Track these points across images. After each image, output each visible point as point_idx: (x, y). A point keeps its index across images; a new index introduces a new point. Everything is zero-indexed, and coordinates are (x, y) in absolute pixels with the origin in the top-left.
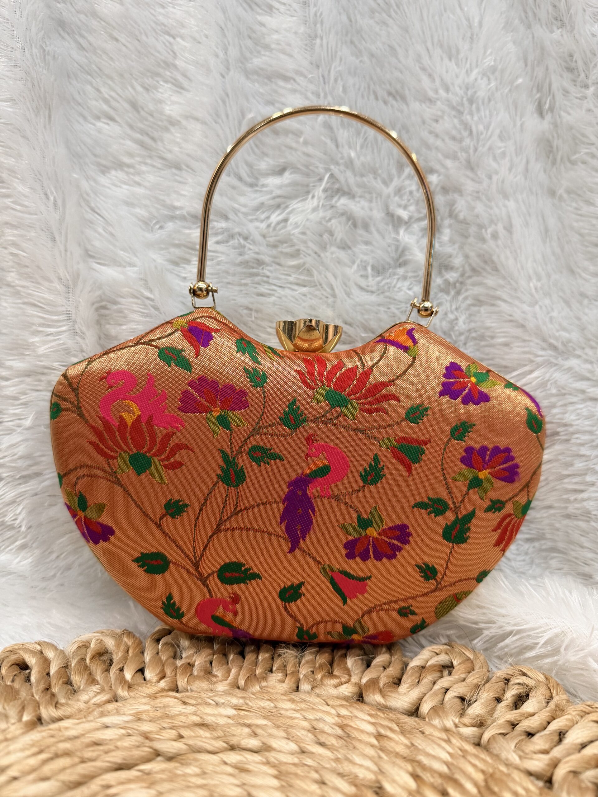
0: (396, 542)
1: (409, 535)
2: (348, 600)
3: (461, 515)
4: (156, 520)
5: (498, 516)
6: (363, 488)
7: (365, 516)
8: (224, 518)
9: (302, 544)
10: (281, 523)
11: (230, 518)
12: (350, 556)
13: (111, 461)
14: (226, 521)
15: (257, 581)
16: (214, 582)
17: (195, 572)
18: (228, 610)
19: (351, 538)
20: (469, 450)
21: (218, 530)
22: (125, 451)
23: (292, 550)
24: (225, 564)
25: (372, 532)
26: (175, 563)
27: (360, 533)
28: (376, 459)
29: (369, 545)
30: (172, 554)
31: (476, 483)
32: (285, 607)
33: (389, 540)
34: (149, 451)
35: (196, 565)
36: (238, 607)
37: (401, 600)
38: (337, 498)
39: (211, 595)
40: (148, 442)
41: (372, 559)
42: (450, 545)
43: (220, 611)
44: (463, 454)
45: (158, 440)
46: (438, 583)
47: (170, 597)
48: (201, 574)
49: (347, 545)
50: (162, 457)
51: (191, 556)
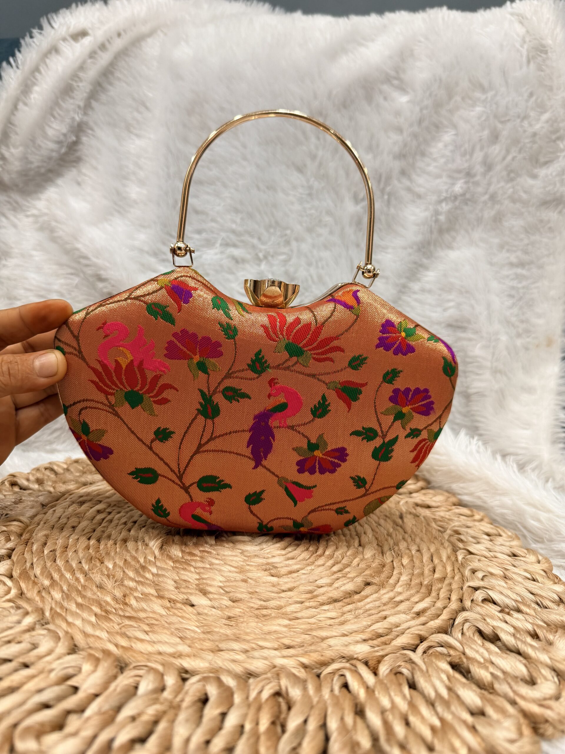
0: (336, 461)
1: (347, 455)
2: (298, 502)
3: (387, 440)
4: (148, 443)
5: (416, 441)
6: (313, 420)
7: (314, 441)
8: (203, 442)
9: (264, 462)
10: (248, 447)
11: (207, 442)
12: (300, 471)
13: (109, 397)
14: (204, 444)
15: (228, 490)
16: (195, 491)
17: (179, 483)
18: (205, 510)
19: (302, 458)
20: (396, 391)
21: (197, 452)
22: (121, 389)
23: (256, 467)
24: (203, 477)
25: (318, 453)
26: (164, 476)
27: (309, 455)
28: (324, 398)
29: (315, 463)
30: (161, 469)
31: (399, 416)
32: (250, 508)
33: (331, 459)
34: (141, 389)
35: (180, 478)
36: (213, 508)
37: (339, 503)
38: (292, 428)
39: (192, 500)
40: (140, 382)
41: (317, 474)
42: (378, 462)
43: (199, 511)
44: (392, 394)
45: (149, 380)
46: (367, 490)
47: (158, 501)
48: (183, 484)
49: (298, 463)
50: (151, 394)
51: (176, 470)
